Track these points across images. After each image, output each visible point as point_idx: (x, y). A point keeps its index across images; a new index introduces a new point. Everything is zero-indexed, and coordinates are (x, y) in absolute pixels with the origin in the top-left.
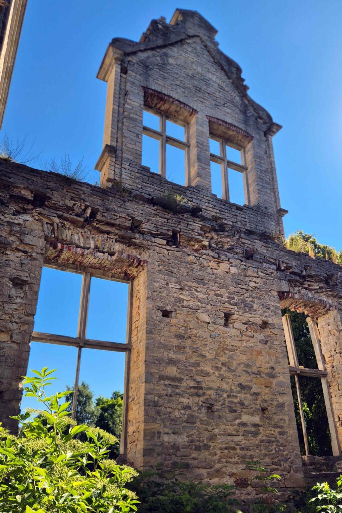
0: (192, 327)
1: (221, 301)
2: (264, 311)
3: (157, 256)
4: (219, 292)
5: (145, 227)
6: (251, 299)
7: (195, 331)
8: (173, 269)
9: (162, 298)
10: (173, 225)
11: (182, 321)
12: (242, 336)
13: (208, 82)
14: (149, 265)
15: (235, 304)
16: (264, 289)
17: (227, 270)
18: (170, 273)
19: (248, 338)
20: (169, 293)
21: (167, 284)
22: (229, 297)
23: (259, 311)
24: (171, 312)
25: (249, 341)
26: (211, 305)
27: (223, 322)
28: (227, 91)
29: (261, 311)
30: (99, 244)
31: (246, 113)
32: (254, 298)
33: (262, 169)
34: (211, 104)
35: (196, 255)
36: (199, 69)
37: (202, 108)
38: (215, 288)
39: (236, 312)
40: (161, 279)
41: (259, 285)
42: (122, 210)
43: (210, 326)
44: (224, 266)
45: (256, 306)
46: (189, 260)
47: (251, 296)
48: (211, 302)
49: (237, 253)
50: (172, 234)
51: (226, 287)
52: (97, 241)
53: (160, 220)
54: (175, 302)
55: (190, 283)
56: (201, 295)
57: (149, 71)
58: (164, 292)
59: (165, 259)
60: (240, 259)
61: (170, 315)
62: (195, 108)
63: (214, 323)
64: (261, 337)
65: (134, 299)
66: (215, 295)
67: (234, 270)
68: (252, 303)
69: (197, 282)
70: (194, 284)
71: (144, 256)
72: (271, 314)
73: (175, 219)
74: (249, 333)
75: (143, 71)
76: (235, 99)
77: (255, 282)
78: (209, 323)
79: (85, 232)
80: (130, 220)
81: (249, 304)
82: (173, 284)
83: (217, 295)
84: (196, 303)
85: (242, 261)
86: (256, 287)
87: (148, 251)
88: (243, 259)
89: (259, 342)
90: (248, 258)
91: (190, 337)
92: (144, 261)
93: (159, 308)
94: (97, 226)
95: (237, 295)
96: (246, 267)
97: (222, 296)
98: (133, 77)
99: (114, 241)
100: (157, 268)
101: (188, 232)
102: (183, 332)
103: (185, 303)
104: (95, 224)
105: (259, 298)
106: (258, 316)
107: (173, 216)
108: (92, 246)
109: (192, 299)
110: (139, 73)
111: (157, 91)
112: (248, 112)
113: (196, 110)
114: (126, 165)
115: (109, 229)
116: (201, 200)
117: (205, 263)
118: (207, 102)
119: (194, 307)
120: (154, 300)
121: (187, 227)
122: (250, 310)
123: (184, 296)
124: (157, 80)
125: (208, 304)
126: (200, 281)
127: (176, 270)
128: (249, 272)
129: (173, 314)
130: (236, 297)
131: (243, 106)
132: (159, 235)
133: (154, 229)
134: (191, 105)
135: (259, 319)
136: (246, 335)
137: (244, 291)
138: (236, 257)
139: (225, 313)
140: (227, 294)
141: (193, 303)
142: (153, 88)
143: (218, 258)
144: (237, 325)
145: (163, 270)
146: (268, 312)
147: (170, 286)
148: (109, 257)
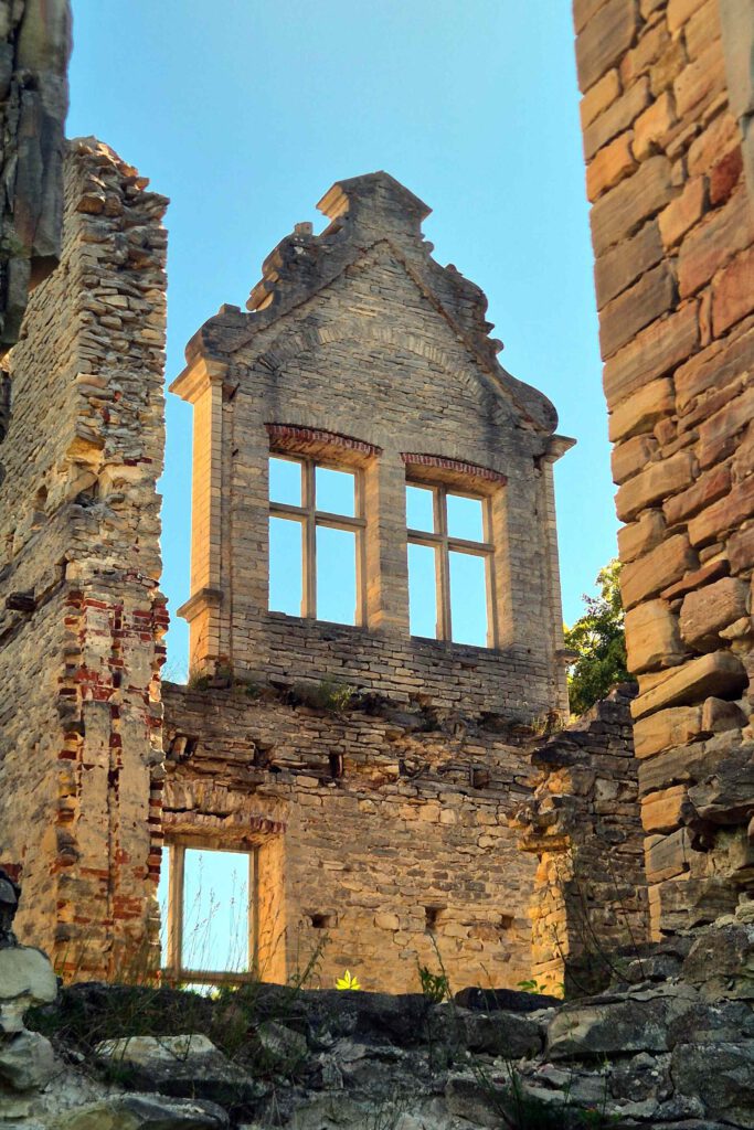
0: (365, 941)
1: (420, 886)
2: (507, 896)
3: (301, 812)
4: (417, 867)
5: (280, 755)
6: (480, 873)
7: (370, 950)
8: (331, 833)
9: (312, 891)
10: (331, 742)
11: (348, 932)
12: (459, 950)
13: (406, 361)
14: (288, 832)
15: (448, 888)
16: (508, 850)
17: (433, 820)
18: (325, 842)
19: (470, 953)
20: (325, 880)
21: (321, 865)
22: (437, 876)
23: (495, 895)
24: (328, 917)
25: (473, 958)
26: (402, 895)
27: (422, 925)
28: (449, 373)
29: (499, 896)
30: (200, 797)
31: (492, 419)
32: (486, 870)
33: (523, 556)
34: (413, 420)
35: (374, 797)
36: (387, 335)
37: (391, 435)
38: (411, 859)
39: (449, 904)
40: (309, 855)
41: (500, 843)
42: (237, 729)
43: (398, 937)
44: (429, 811)
45: (489, 887)
46: (361, 808)
47: (480, 868)
48: (402, 890)
49: (455, 780)
50: (328, 761)
51: (432, 856)
52: (197, 791)
53: (306, 734)
54: (335, 897)
55: (361, 857)
56: (383, 878)
57: (278, 379)
58: (314, 880)
59: (316, 815)
60: (461, 792)
61: (326, 923)
62: (375, 442)
63: (406, 930)
64: (497, 948)
65: (262, 888)
66: (409, 874)
67: (448, 817)
68: (480, 881)
69: (375, 852)
70: (370, 857)
71: (279, 814)
72: (520, 899)
73: (333, 727)
74: (474, 943)
75: (267, 385)
76: (466, 389)
77: (491, 836)
78: (397, 930)
79: (175, 779)
80: (252, 747)
81: (475, 884)
82: (333, 863)
83: (413, 873)
84: (374, 895)
85: (465, 793)
86: (492, 847)
87: (287, 803)
88: (468, 790)
89: (491, 960)
90: (478, 787)
91: (362, 961)
92: (279, 825)
93: (307, 912)
94: (197, 765)
95: (452, 869)
96: (473, 808)
97: (422, 874)
98: (246, 406)
99: (226, 789)
100: (302, 836)
101: (358, 750)
102: (349, 953)
103: (354, 897)
104: (191, 763)
105: (498, 870)
106: (494, 907)
107: (329, 722)
108: (189, 804)
109: (366, 887)
110: (259, 392)
111: (295, 426)
112: (499, 412)
113: (377, 447)
114: (240, 620)
115: (215, 767)
116: (386, 664)
117: (392, 812)
118: (403, 419)
119: (370, 903)
120: (297, 897)
121: (356, 741)
122: (478, 896)
123: (352, 884)
124: (295, 397)
125: (395, 894)
126: (382, 849)
127: (335, 834)
128: (479, 818)
129: (332, 922)
130: (450, 873)
131: (484, 403)
132: (305, 767)
133: (296, 758)
134: (367, 438)
135: (495, 913)
136: (467, 948)
137: (468, 857)
138: (454, 787)
139: (428, 910)
140: (433, 870)
141: (367, 895)
142: (289, 422)
143: (416, 797)
144: (451, 929)
145: (314, 837)
146: (514, 896)
147: (326, 867)
148: (219, 820)
